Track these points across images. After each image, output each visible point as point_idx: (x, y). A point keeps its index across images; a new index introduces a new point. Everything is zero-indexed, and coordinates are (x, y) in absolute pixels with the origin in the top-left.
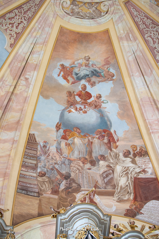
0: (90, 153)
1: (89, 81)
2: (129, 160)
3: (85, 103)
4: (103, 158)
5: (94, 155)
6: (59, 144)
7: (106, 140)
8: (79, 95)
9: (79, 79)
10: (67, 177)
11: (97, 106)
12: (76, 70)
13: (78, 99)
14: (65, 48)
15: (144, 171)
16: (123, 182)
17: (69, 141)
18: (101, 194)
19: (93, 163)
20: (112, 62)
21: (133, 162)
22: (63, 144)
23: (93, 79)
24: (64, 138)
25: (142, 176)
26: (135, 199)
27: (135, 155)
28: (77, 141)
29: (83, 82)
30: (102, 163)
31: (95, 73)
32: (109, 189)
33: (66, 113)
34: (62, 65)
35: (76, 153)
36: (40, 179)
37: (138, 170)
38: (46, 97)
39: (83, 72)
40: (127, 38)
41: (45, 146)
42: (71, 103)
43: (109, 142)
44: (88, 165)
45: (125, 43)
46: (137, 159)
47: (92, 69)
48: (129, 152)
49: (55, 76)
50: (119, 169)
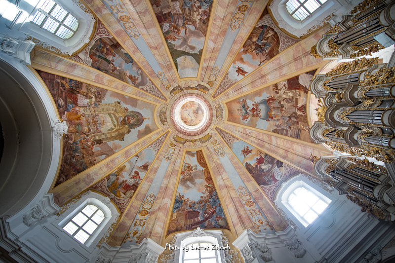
0: (278, 108)
1: (247, 109)
2: (279, 92)
3: (256, 110)
4: (280, 102)
5: (279, 106)
6: (275, 120)
7: (272, 101)
8: (254, 112)
9: (247, 113)
10: (290, 118)
11: (257, 105)
12: (244, 114)
13: (255, 113)
14: (235, 119)
15: (284, 85)
16: (290, 94)
17: (274, 116)
18: (297, 104)
19: (282, 107)
20: (238, 100)
21: (280, 90)
22: (275, 119)
23: (246, 107)
24: (272, 118)
25: (287, 86)
26: (298, 89)
27: (277, 89)
28: (273, 113)
29: (248, 111)
30: (282, 103)
31: (244, 106)
32: (294, 100)
33: (261, 117)
34: (242, 119)
35: (278, 113)
36: (292, 129)
37: (284, 88)
38: (256, 125)
39: (244, 111)
40: (228, 95)
41: (277, 126)
42: (257, 115)
43: (272, 100)
44: (284, 109)
45: (230, 96)
46: (279, 88)
47: (242, 108)
48: (276, 92)
49: (247, 122)
50: (284, 96)
